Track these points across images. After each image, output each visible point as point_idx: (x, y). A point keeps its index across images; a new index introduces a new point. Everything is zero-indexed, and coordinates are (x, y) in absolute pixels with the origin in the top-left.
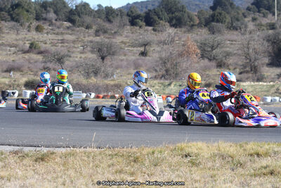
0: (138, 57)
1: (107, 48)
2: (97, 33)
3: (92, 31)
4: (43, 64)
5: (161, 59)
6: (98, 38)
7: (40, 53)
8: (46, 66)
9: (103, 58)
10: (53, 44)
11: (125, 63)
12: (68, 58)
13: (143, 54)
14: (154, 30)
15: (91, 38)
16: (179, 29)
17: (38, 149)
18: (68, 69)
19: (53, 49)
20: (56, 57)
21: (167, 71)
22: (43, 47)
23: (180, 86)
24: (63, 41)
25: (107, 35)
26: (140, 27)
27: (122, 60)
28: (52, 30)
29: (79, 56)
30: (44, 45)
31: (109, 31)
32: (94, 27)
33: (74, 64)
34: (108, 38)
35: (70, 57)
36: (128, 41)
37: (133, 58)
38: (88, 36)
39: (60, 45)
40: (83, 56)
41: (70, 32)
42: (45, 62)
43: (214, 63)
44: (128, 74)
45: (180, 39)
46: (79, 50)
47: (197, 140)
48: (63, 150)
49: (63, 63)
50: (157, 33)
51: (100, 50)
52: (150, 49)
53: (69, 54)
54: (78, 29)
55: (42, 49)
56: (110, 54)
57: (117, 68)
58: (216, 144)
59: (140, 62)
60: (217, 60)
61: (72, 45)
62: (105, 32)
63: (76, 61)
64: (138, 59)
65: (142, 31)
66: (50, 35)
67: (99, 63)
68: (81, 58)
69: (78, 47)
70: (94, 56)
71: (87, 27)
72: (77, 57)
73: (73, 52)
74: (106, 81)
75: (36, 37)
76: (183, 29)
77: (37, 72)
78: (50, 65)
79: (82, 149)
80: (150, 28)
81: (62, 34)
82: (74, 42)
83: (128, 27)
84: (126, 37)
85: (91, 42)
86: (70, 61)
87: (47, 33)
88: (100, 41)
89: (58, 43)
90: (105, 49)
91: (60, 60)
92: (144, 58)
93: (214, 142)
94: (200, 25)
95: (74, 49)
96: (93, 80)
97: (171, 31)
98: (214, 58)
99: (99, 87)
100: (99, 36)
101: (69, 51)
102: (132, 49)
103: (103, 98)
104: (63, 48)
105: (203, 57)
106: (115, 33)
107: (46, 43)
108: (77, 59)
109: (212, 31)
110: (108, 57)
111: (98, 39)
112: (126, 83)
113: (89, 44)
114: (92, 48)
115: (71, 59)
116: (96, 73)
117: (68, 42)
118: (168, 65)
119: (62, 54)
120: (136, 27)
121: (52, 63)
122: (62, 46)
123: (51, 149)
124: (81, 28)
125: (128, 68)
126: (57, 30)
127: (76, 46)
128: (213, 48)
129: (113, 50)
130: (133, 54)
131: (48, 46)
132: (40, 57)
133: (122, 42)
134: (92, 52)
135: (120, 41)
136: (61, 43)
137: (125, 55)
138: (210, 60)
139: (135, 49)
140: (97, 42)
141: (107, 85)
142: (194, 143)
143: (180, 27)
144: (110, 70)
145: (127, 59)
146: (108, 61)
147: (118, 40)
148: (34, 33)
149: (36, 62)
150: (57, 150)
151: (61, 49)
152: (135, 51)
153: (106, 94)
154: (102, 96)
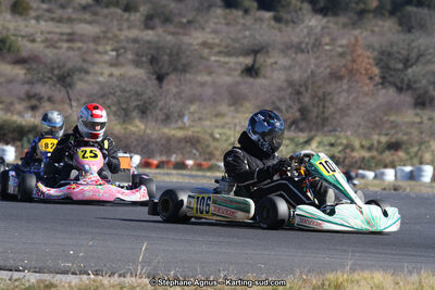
0: (239, 79)
1: (170, 55)
2: (149, 22)
3: (136, 17)
4: (27, 87)
5: (291, 83)
6: (150, 32)
7: (21, 61)
8: (32, 93)
9: (160, 78)
10: (50, 44)
11: (209, 91)
12: (83, 75)
13: (251, 71)
14: (277, 19)
15: (134, 33)
16: (331, 18)
17: (16, 275)
18: (83, 100)
19: (49, 54)
20: (56, 72)
21: (303, 111)
22: (26, 48)
23: (332, 145)
24: (71, 38)
25: (171, 28)
26: (246, 11)
27: (202, 85)
28: (49, 11)
29: (107, 71)
30: (29, 45)
31: (176, 19)
32: (144, 9)
33: (97, 87)
34: (174, 34)
35: (87, 72)
36: (217, 41)
37: (228, 79)
38: (129, 28)
39: (65, 45)
40: (116, 72)
41: (87, 16)
42: (30, 83)
43: (408, 98)
44: (216, 116)
45: (333, 41)
46: (106, 58)
47: (370, 267)
48: (74, 280)
49: (70, 85)
50: (282, 26)
51: (153, 60)
52: (265, 61)
53: (85, 65)
54: (106, 11)
55: (24, 54)
56: (175, 70)
57: (191, 101)
58: (415, 278)
59: (244, 89)
60: (415, 90)
61: (92, 46)
62: (167, 20)
63: (99, 83)
64: (238, 84)
65: (249, 21)
66: (42, 23)
67: (151, 89)
68: (111, 75)
69: (106, 53)
70: (139, 73)
71: (128, 9)
72: (102, 74)
73: (93, 63)
74: (166, 130)
75: (11, 26)
76: (343, 19)
77: (12, 104)
78: (43, 90)
79: (115, 279)
80: (268, 15)
81: (70, 20)
82: (96, 39)
83: (219, 11)
84: (215, 32)
85: (135, 41)
86: (86, 82)
87: (38, 18)
88: (156, 39)
89: (60, 40)
90: (166, 57)
91: (64, 79)
92: (251, 80)
93: (410, 273)
94: (379, 12)
95: (97, 56)
96: (138, 126)
97: (315, 22)
98: (409, 87)
99: (150, 141)
100: (152, 28)
101: (84, 60)
102: (227, 59)
103: (158, 167)
104: (71, 54)
105: (384, 81)
106: (190, 22)
107: (33, 41)
108: (101, 79)
109: (407, 26)
110: (173, 76)
111: (149, 35)
112: (212, 135)
113: (131, 45)
114: (137, 55)
115: (89, 78)
116: (144, 111)
117: (82, 38)
118: (306, 99)
119: (70, 65)
120: (234, 11)
121: (47, 86)
122: (70, 48)
123: (47, 277)
124: (112, 10)
125: (215, 101)
126: (59, 13)
127: (101, 48)
128: (407, 63)
129: (184, 61)
130: (227, 72)
131: (38, 48)
132: (19, 72)
133: (204, 44)
134: (137, 63)
135: (200, 40)
136: (68, 41)
137: (210, 73)
138: (400, 90)
139: (233, 60)
140: (149, 42)
141: (169, 140)
142: (367, 274)
143: (335, 14)
144: (174, 105)
145: (214, 83)
146: (171, 85)
147: (196, 38)
148: (8, 16)
149: (11, 81)
150: (58, 279)
151: (67, 54)
152: (232, 65)
153: (164, 158)
154: (155, 162)
